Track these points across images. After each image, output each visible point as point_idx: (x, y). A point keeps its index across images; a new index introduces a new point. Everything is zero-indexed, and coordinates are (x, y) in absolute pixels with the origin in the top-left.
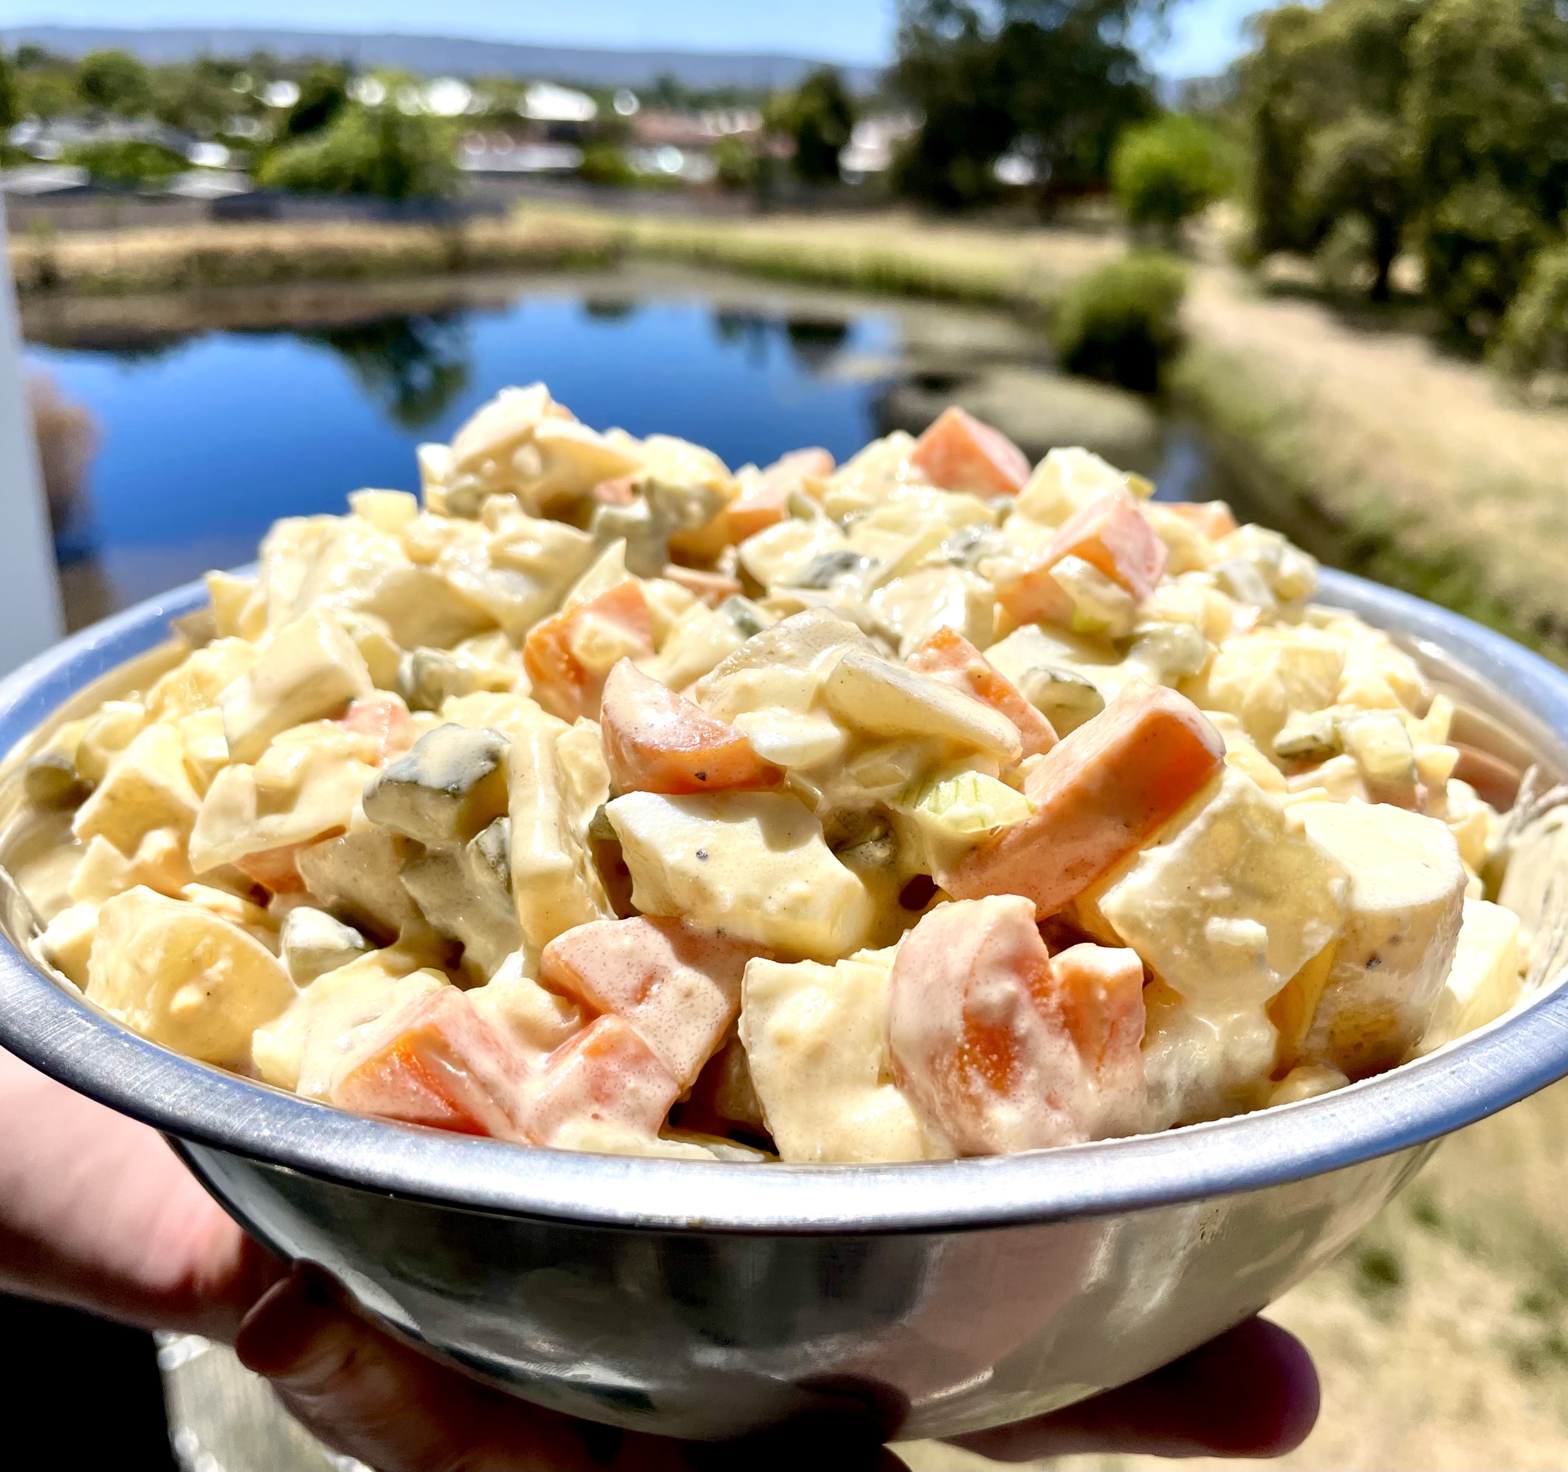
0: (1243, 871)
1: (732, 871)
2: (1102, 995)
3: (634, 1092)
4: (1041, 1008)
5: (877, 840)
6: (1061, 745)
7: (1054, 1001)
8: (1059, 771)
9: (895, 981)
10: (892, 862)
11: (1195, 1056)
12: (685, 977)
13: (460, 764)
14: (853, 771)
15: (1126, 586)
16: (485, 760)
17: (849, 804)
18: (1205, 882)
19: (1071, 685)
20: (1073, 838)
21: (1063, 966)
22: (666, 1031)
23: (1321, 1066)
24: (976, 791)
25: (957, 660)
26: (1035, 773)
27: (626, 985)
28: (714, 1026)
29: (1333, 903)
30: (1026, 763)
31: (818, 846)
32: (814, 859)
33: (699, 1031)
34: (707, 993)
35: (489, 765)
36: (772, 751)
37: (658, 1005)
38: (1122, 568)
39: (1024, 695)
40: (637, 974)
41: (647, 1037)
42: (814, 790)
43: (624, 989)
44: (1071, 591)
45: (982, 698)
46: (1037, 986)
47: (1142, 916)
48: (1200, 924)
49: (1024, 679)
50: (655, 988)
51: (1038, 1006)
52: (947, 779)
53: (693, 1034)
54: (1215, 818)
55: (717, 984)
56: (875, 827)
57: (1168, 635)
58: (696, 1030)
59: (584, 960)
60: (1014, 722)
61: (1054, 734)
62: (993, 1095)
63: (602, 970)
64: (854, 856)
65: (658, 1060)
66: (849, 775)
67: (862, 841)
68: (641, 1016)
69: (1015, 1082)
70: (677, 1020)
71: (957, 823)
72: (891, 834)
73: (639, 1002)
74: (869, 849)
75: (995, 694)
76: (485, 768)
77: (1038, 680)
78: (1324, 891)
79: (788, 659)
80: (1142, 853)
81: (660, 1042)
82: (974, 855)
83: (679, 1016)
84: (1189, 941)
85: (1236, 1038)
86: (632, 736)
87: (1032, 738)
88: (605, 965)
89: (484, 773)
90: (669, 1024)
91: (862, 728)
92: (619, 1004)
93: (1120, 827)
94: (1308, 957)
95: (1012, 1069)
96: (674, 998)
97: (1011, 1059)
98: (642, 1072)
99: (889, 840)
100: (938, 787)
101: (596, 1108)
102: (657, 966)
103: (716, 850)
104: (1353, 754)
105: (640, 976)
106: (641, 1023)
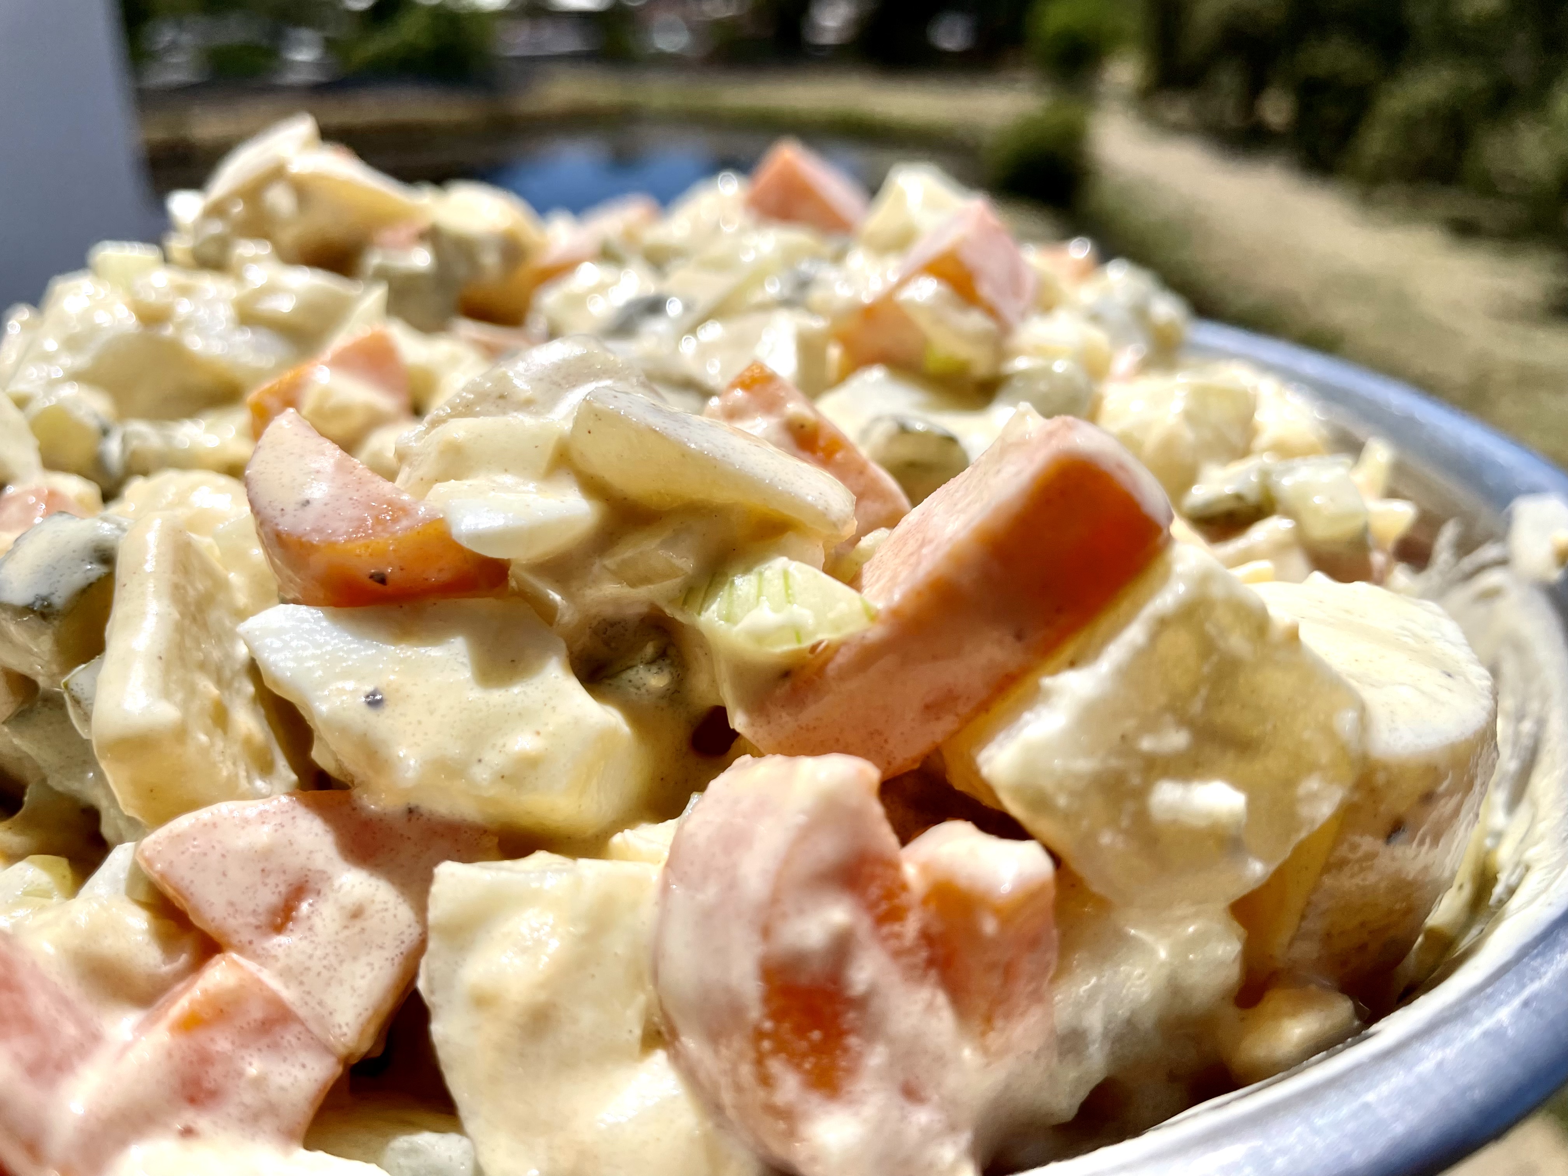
0: (1208, 704)
1: (420, 722)
2: (989, 926)
3: (258, 1083)
4: (894, 943)
5: (651, 662)
6: (914, 515)
7: (911, 927)
8: (912, 554)
9: (665, 889)
10: (677, 691)
11: (1130, 988)
12: (353, 886)
13: (55, 568)
14: (610, 562)
15: (992, 312)
16: (91, 563)
17: (609, 611)
18: (1150, 725)
19: (924, 436)
20: (935, 658)
21: (925, 868)
22: (319, 974)
23: (1313, 987)
24: (787, 587)
25: (771, 405)
26: (877, 556)
27: (257, 905)
28: (397, 961)
29: (1343, 749)
30: (866, 542)
31: (557, 677)
32: (550, 698)
33: (373, 969)
34: (386, 910)
35: (96, 570)
36: (479, 537)
37: (308, 934)
38: (985, 290)
39: (864, 452)
40: (277, 886)
41: (287, 987)
42: (548, 595)
43: (254, 911)
44: (924, 322)
45: (806, 455)
46: (884, 906)
47: (1048, 785)
48: (1141, 793)
49: (865, 433)
50: (304, 907)
51: (885, 939)
52: (747, 570)
53: (363, 977)
54: (1163, 624)
55: (403, 894)
56: (647, 642)
57: (1046, 373)
58: (368, 969)
59: (192, 868)
60: (850, 487)
61: (904, 501)
62: (814, 1099)
63: (219, 884)
64: (618, 687)
65: (302, 1023)
66: (604, 567)
67: (630, 664)
68: (280, 952)
69: (851, 1072)
70: (337, 955)
71: (759, 636)
72: (671, 652)
73: (279, 929)
74: (638, 677)
75: (824, 449)
76: (90, 574)
77: (881, 432)
78: (1328, 731)
79: (527, 405)
80: (1047, 682)
81: (309, 993)
82: (787, 686)
83: (342, 950)
84: (1125, 822)
85: (1191, 956)
86: (276, 521)
87: (874, 507)
88: (224, 874)
89: (89, 581)
90: (325, 962)
91: (625, 499)
92: (245, 936)
93: (1009, 639)
94: (1303, 835)
95: (846, 1050)
96: (334, 920)
97: (842, 1034)
98: (274, 1047)
99: (668, 661)
100: (733, 582)
101: (189, 1116)
102: (309, 870)
103: (397, 690)
104: (1288, 513)
105: (283, 888)
106: (279, 965)
